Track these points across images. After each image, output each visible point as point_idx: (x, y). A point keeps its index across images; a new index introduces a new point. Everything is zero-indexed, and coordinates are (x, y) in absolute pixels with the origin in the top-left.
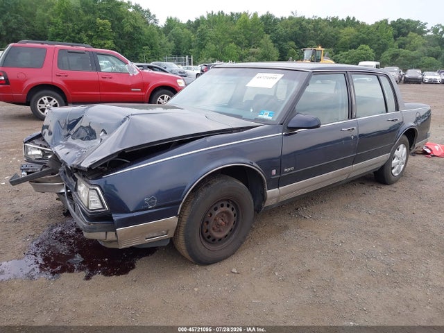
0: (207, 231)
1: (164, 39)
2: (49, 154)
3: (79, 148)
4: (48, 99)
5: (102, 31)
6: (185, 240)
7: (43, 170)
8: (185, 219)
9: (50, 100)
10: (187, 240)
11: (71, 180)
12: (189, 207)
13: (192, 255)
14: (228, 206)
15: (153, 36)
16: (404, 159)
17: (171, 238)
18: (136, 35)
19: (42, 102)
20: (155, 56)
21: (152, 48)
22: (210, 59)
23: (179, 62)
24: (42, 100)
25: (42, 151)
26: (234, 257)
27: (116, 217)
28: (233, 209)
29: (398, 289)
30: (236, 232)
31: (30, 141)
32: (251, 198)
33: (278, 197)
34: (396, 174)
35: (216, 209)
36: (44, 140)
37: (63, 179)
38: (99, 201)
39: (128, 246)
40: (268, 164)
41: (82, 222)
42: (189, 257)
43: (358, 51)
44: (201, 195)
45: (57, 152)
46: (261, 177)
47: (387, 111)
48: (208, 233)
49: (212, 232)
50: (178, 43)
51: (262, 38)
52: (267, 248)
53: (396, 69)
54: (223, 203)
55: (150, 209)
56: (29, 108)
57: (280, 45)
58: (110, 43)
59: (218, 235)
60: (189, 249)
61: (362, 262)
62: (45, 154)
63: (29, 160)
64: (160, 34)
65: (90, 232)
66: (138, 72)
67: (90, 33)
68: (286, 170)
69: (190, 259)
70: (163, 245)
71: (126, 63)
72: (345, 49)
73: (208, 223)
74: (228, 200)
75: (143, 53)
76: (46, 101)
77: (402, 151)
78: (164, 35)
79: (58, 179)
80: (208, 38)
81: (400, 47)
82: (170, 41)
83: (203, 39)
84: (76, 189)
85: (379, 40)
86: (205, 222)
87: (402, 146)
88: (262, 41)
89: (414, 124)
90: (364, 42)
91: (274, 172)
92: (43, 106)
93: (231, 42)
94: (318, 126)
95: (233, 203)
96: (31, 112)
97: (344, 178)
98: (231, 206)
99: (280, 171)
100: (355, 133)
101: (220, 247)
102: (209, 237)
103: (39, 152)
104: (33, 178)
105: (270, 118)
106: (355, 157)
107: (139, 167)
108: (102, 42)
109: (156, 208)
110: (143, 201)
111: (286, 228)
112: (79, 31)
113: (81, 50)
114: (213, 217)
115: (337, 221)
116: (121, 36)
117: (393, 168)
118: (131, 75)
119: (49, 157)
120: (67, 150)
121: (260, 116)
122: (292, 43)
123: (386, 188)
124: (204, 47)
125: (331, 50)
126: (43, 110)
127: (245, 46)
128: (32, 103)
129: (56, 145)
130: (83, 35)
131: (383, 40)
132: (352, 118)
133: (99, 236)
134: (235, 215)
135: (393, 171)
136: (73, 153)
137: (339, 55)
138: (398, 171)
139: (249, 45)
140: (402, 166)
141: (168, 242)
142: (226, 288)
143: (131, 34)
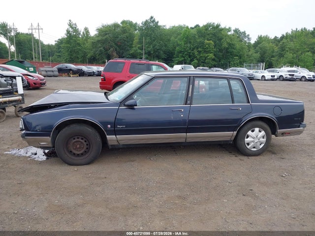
1: (252, 52)
5: (207, 48)
15: (243, 49)
18: (230, 49)
35: (74, 139)
38: (22, 125)
47: (233, 103)
49: (73, 150)
50: (263, 53)
54: (78, 137)
55: (38, 131)
58: (211, 56)
59: (76, 152)
64: (249, 48)
67: (200, 49)
68: (118, 126)
74: (82, 136)
75: (233, 61)
77: (257, 133)
80: (287, 49)
82: (256, 52)
83: (283, 50)
87: (257, 129)
91: (109, 126)
98: (84, 139)
99: (114, 127)
100: (185, 113)
101: (78, 158)
102: (71, 152)
108: (207, 55)
109: (41, 131)
110: (35, 127)
112: (193, 49)
116: (221, 51)
117: (249, 144)
124: (283, 56)
130: (195, 51)
134: (87, 144)
138: (254, 147)
143: (227, 49)
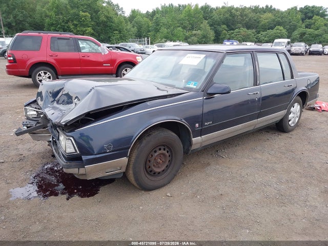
0: (149, 167)
1: (129, 26)
2: (41, 114)
3: (61, 110)
4: (44, 73)
5: (84, 21)
6: (133, 173)
7: (37, 125)
8: (133, 159)
9: (45, 73)
10: (135, 174)
11: (55, 132)
12: (136, 150)
13: (139, 184)
14: (164, 149)
15: (121, 23)
16: (299, 114)
17: (124, 172)
18: (108, 23)
19: (40, 75)
20: (123, 38)
21: (120, 32)
22: (163, 40)
23: (140, 43)
24: (40, 74)
25: (37, 112)
26: (169, 186)
27: (84, 158)
28: (168, 152)
29: (284, 208)
30: (171, 168)
31: (28, 105)
32: (181, 143)
33: (201, 143)
34: (293, 125)
35: (155, 152)
36: (38, 104)
37: (50, 131)
38: (72, 147)
39: (94, 178)
40: (192, 120)
41: (62, 162)
42: (136, 185)
43: (274, 31)
44: (144, 142)
45: (46, 113)
46: (188, 129)
47: (284, 79)
48: (150, 169)
49: (153, 168)
50: (140, 28)
51: (202, 23)
52: (193, 179)
53: (303, 44)
54: (160, 147)
55: (108, 152)
56: (31, 79)
57: (215, 28)
58: (89, 30)
59: (157, 170)
60: (137, 180)
61: (260, 189)
62: (39, 114)
63: (28, 118)
64: (126, 22)
65: (68, 168)
66: (108, 52)
67: (75, 22)
68: (206, 124)
69: (138, 187)
70: (118, 177)
71: (99, 46)
72: (265, 30)
73: (150, 161)
74: (164, 146)
75: (113, 36)
76: (43, 74)
77: (296, 108)
78: (129, 23)
79: (47, 132)
80: (161, 24)
81: (306, 27)
82: (133, 27)
83: (158, 25)
84: (58, 139)
85: (290, 23)
86: (147, 161)
87: (296, 104)
88: (202, 25)
89: (305, 88)
90: (279, 24)
91: (197, 125)
92: (40, 78)
93: (179, 26)
94: (229, 92)
95: (168, 147)
96: (32, 82)
97: (251, 128)
98: (167, 149)
99: (202, 125)
100: (259, 96)
101: (159, 178)
102: (151, 171)
103: (35, 113)
104: (31, 131)
105: (195, 87)
106: (259, 114)
107: (100, 123)
108: (84, 29)
109: (112, 151)
110: (103, 147)
111: (209, 164)
112: (67, 22)
113: (66, 37)
114: (154, 157)
115: (246, 160)
116: (98, 24)
117: (290, 120)
118: (103, 54)
119: (42, 116)
120: (52, 111)
121: (188, 86)
122: (224, 26)
123: (284, 135)
124: (159, 31)
125: (254, 30)
126: (41, 81)
127: (189, 29)
128: (33, 76)
129: (45, 108)
130: (70, 24)
131: (294, 22)
132: (256, 85)
133: (74, 171)
134: (169, 156)
135: (290, 123)
136: (57, 113)
137: (260, 34)
138: (293, 123)
139: (192, 29)
140: (297, 119)
141: (122, 175)
142: (162, 207)
143: (105, 22)
